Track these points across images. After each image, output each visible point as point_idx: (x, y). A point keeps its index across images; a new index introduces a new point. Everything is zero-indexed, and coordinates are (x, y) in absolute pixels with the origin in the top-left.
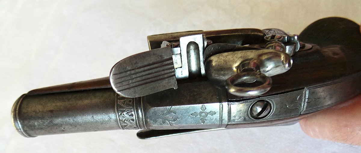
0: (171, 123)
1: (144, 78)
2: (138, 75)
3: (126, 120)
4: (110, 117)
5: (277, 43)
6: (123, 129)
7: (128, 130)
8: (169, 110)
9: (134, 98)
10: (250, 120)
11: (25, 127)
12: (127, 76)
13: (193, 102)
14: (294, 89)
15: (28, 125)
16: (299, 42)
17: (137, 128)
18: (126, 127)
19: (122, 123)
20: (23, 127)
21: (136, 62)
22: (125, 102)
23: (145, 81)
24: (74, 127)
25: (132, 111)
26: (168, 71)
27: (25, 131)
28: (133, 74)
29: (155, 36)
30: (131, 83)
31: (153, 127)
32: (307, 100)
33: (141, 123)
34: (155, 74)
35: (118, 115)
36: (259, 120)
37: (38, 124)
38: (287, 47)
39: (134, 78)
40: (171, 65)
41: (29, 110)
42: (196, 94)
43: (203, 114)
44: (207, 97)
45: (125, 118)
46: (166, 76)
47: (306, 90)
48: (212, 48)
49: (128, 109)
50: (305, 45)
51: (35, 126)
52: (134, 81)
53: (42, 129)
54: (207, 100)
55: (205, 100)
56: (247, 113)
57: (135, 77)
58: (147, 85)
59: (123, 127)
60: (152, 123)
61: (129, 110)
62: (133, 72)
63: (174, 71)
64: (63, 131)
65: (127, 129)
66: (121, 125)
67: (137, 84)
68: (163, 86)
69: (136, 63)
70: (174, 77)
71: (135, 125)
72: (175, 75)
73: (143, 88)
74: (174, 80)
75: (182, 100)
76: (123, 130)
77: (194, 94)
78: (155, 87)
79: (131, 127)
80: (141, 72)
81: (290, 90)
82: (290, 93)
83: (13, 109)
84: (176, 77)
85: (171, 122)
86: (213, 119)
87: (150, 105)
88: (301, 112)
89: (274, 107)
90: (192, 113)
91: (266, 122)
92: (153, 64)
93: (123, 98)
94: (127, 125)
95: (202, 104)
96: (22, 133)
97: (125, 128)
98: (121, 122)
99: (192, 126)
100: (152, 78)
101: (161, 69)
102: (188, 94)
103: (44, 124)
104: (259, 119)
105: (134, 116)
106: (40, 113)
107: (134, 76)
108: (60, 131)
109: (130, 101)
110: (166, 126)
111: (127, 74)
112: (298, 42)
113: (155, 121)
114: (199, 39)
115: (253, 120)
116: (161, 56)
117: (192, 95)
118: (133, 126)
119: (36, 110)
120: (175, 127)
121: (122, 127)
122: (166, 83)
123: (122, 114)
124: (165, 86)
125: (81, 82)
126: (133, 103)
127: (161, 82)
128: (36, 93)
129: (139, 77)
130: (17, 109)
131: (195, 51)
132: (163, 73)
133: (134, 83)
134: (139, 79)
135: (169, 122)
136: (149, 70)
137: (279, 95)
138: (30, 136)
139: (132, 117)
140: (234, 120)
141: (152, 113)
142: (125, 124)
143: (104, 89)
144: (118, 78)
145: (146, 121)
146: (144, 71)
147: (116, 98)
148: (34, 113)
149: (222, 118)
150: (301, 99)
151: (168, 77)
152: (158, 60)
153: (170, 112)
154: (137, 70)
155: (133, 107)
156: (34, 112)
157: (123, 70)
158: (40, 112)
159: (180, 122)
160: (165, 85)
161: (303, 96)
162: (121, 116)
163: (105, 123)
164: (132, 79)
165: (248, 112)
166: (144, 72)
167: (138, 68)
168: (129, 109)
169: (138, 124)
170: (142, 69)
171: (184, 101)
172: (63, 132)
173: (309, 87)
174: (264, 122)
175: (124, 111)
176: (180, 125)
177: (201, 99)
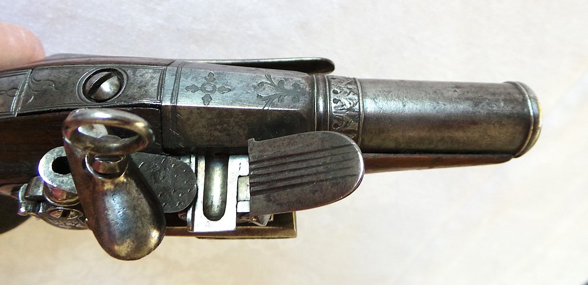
0: (268, 79)
1: (305, 165)
2: (314, 170)
3: (347, 94)
4: (375, 101)
5: (58, 203)
6: (354, 79)
7: (347, 76)
8: (270, 102)
9: (330, 130)
10: (125, 69)
11: (520, 100)
12: (334, 170)
13: (224, 113)
14: (37, 116)
15: (516, 103)
16: (18, 200)
17: (330, 77)
18: (348, 82)
19: (355, 89)
20: (525, 101)
21: (314, 194)
22: (346, 126)
23: (303, 158)
24: (438, 91)
25: (335, 107)
26: (260, 172)
27: (522, 93)
28: (321, 173)
29: (283, 236)
30: (328, 156)
31: (303, 76)
32: (17, 93)
33: (321, 86)
34: (284, 169)
35: (359, 103)
36: (108, 67)
37: (500, 103)
38: (41, 194)
39: (321, 165)
40: (254, 183)
41: (511, 130)
42: (218, 127)
43: (209, 88)
44: (197, 119)
45: (347, 97)
46: (266, 164)
47: (15, 111)
48: (177, 205)
49: (341, 113)
50: (12, 194)
51: (505, 100)
52: (322, 160)
53: (494, 94)
54: (198, 113)
55: (201, 112)
56: (130, 82)
57: (319, 168)
58: (300, 152)
59: (354, 81)
60: (301, 83)
61: (340, 110)
62: (322, 177)
63: (251, 170)
64: (457, 86)
65: (347, 79)
66: (357, 86)
67: (318, 155)
68: (273, 146)
69: (314, 192)
70: (252, 160)
71: (333, 83)
72: (250, 164)
73: (308, 145)
74: (254, 154)
75: (243, 118)
76: (355, 77)
77: (220, 127)
78: (287, 145)
79: (341, 80)
80: (309, 175)
81: (44, 115)
82: (45, 110)
83: (538, 133)
84: (249, 159)
85: (269, 82)
86: (193, 78)
87: (301, 115)
88: (31, 73)
89: (78, 87)
90: (229, 93)
91: (98, 62)
92: (285, 187)
93: (348, 133)
94: (346, 85)
95: (208, 106)
96: (527, 91)
97: (350, 81)
98: (355, 91)
99: (233, 70)
100: (291, 163)
101: (272, 177)
102: (231, 128)
103: (488, 101)
104: (110, 69)
105: (332, 99)
106: (493, 122)
107: (321, 169)
108: (462, 87)
109: (336, 126)
110: (278, 75)
111: (332, 173)
112: (21, 201)
113: (296, 85)
114: (201, 223)
115: (120, 69)
116: (270, 200)
117: (225, 125)
118: (335, 82)
119: (499, 127)
120: (263, 72)
121: (356, 82)
122: (268, 151)
123: (352, 105)
124: (270, 146)
125: (420, 168)
126: (331, 122)
127: (275, 153)
128: (497, 156)
129: (313, 167)
130: (531, 132)
131: (212, 202)
132: (270, 170)
133: (322, 157)
134: (314, 163)
135: (272, 82)
136: (293, 178)
137: (66, 108)
138: (515, 85)
139: (336, 97)
140: (155, 72)
141: (299, 100)
142: (349, 87)
143: (380, 153)
144: (349, 168)
145: (312, 87)
146: (302, 176)
147: (360, 133)
148: (503, 122)
149: (175, 79)
150: (28, 97)
151: (263, 161)
152: (275, 194)
153: (269, 100)
154: (314, 178)
155: (331, 116)
156: (504, 125)
157: (338, 181)
158: (494, 124)
159: (253, 79)
160: (269, 148)
161: (21, 101)
162: (354, 102)
163: (385, 93)
164: (324, 164)
165: (127, 83)
166: (303, 174)
167: (313, 182)
168: (338, 113)
169: (327, 84)
170: (305, 180)
171: (240, 116)
172: (458, 84)
173: (8, 117)
174: (101, 63)
175: (348, 110)
176: (253, 75)
177: (209, 117)
